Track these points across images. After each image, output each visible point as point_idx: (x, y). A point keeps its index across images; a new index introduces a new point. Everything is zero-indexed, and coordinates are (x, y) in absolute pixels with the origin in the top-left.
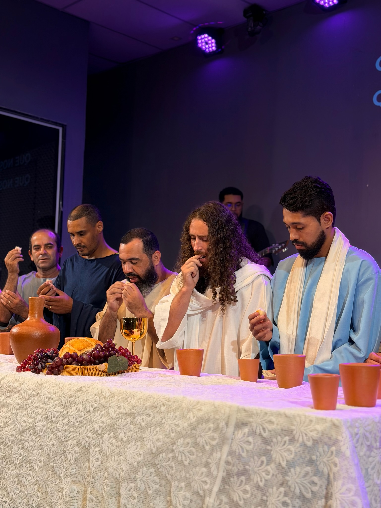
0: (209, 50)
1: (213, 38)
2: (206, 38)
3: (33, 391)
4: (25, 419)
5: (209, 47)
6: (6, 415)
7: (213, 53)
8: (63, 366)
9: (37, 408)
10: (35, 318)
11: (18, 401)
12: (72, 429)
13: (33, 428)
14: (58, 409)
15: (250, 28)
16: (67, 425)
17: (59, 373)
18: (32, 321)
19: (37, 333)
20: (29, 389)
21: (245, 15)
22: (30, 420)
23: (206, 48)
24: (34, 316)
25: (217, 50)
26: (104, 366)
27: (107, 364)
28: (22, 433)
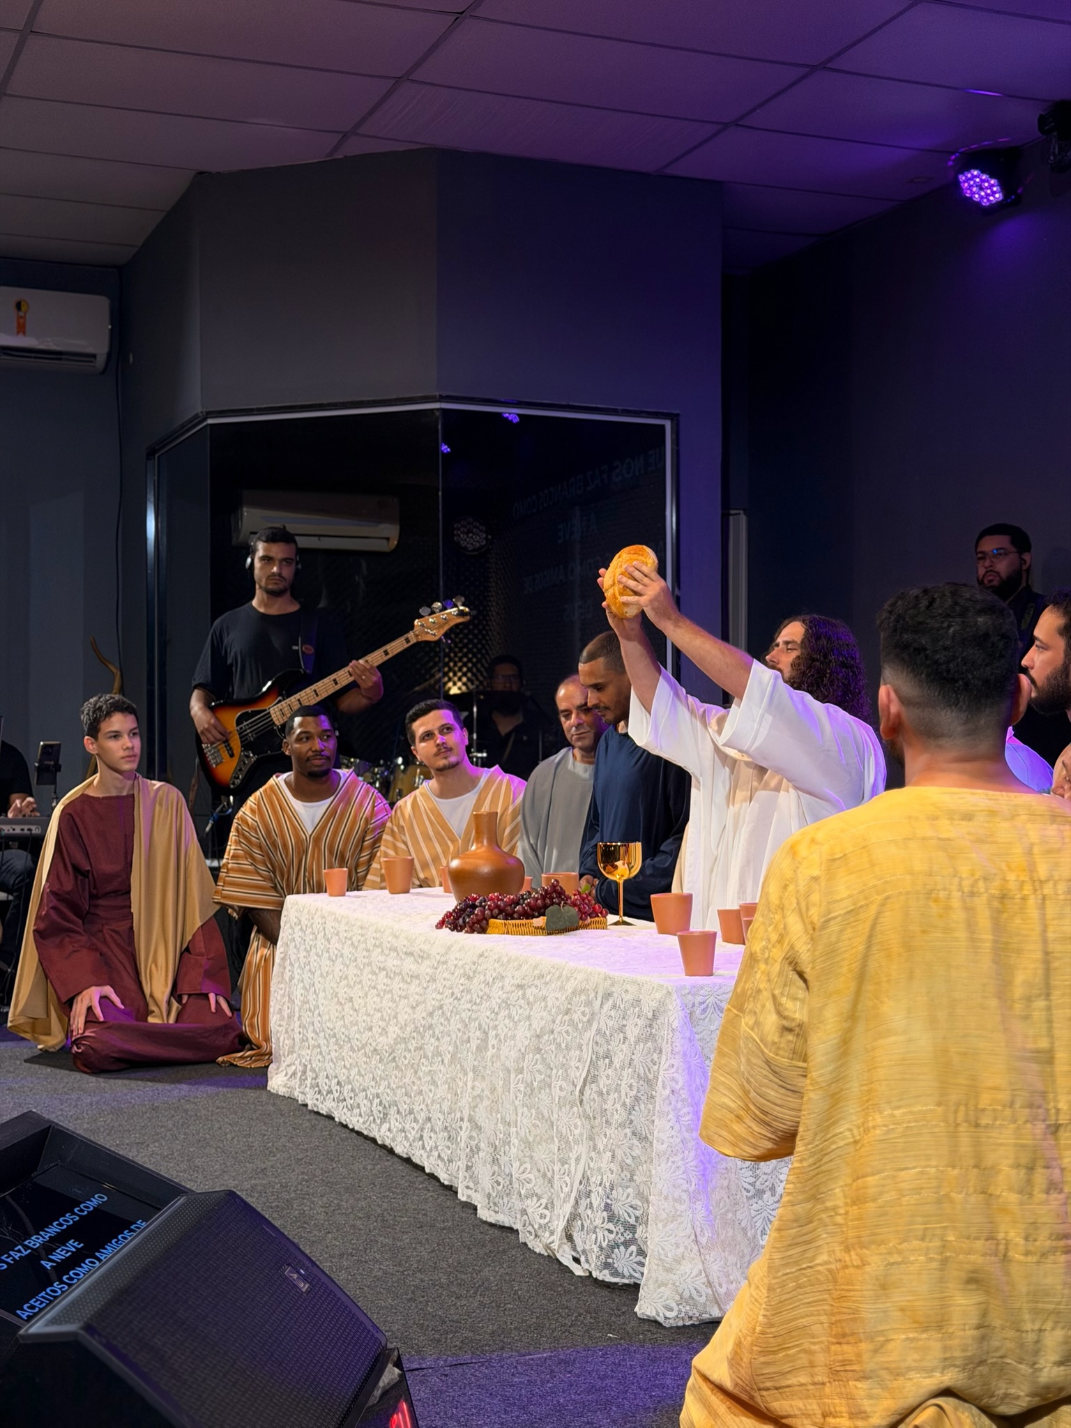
0: (988, 200)
1: (991, 177)
2: (976, 177)
3: (442, 955)
4: (434, 995)
5: (988, 195)
6: (417, 990)
7: (999, 206)
8: (487, 921)
9: (445, 979)
10: (483, 846)
11: (428, 970)
12: (474, 1007)
13: (441, 1007)
14: (462, 981)
15: (1052, 158)
16: (471, 1002)
17: (483, 930)
18: (479, 851)
19: (486, 869)
20: (438, 954)
21: (1041, 129)
22: (439, 997)
23: (982, 197)
24: (482, 842)
25: (1006, 196)
26: (540, 921)
27: (545, 918)
28: (431, 1014)
